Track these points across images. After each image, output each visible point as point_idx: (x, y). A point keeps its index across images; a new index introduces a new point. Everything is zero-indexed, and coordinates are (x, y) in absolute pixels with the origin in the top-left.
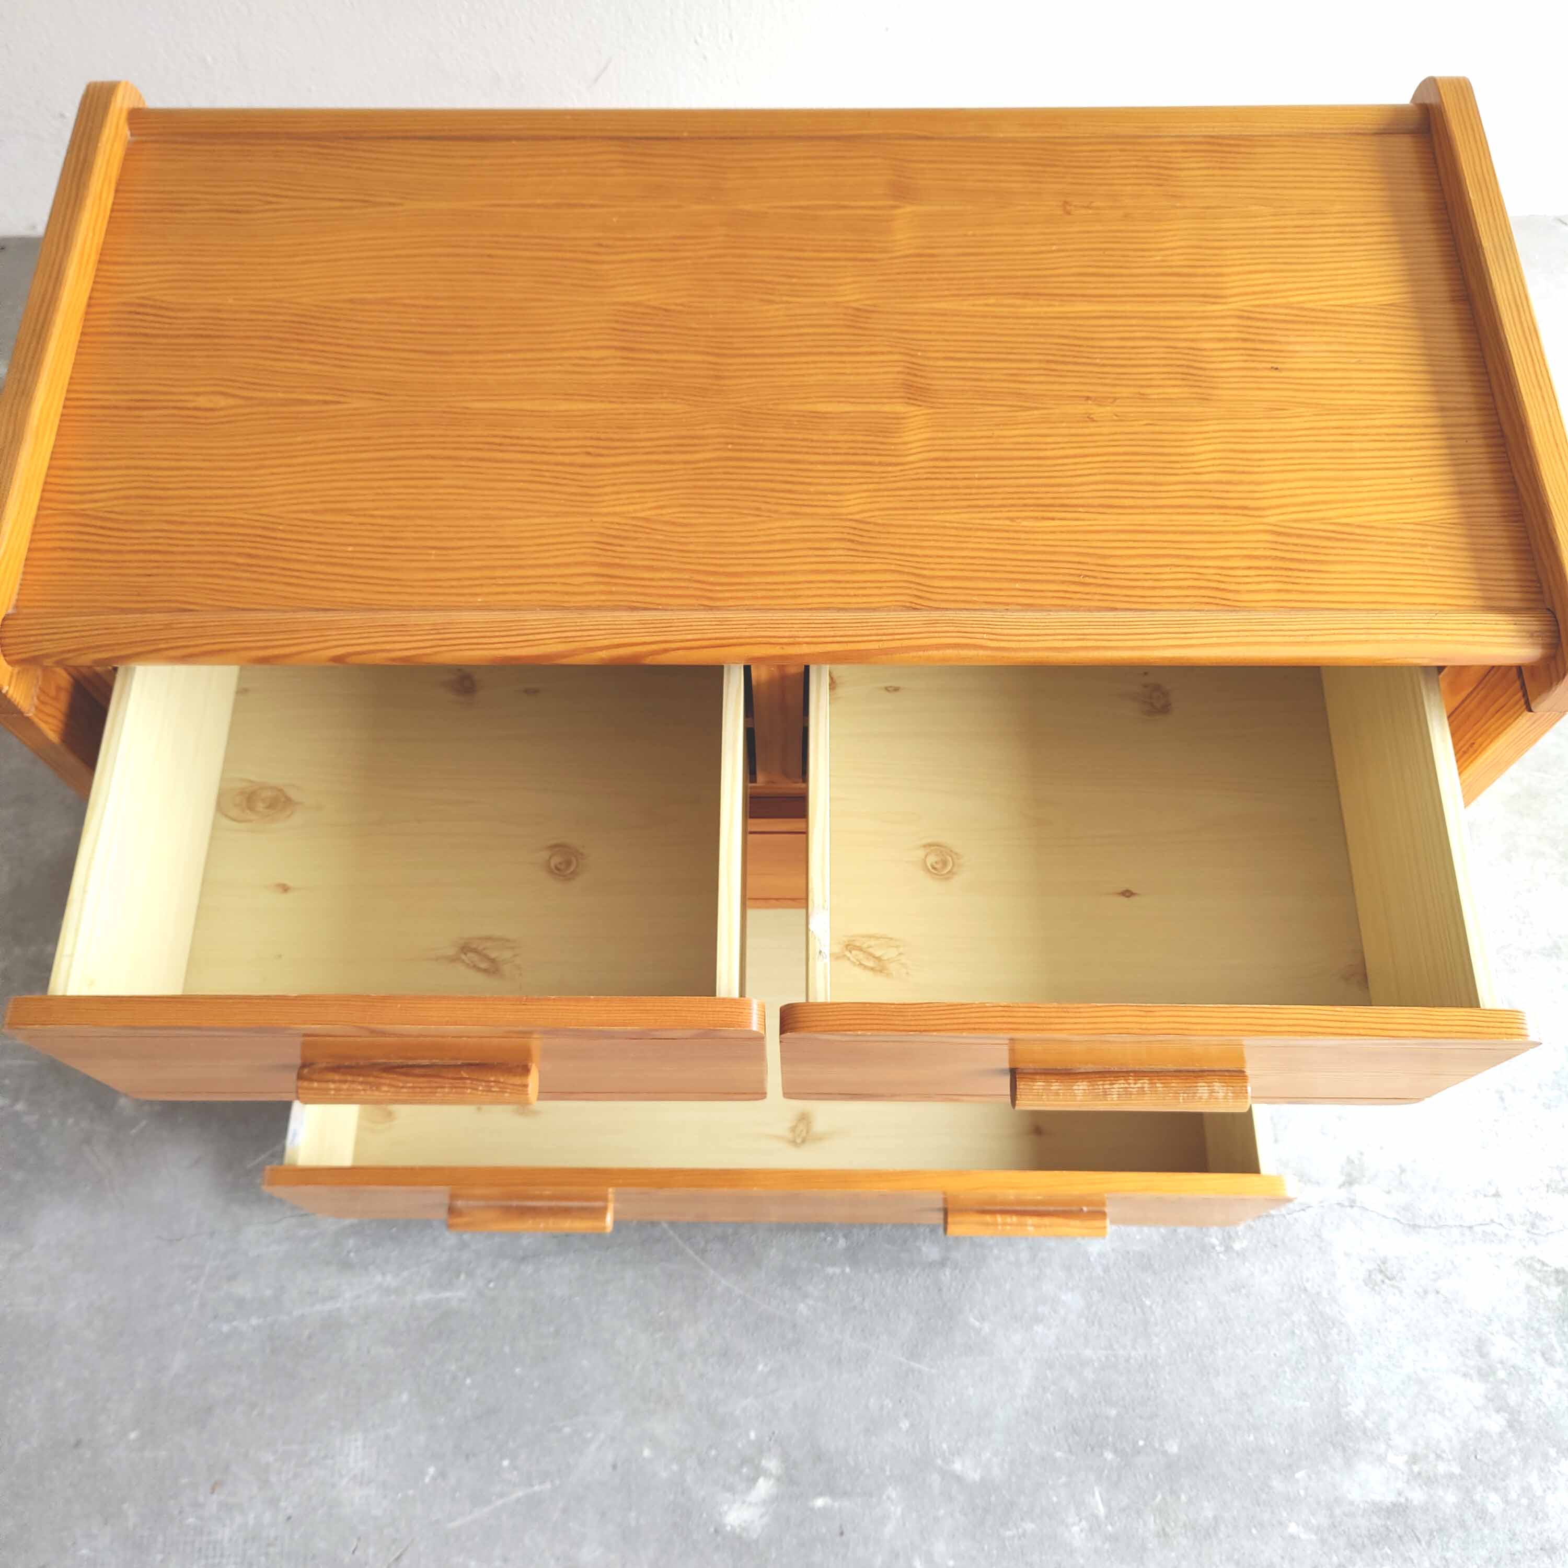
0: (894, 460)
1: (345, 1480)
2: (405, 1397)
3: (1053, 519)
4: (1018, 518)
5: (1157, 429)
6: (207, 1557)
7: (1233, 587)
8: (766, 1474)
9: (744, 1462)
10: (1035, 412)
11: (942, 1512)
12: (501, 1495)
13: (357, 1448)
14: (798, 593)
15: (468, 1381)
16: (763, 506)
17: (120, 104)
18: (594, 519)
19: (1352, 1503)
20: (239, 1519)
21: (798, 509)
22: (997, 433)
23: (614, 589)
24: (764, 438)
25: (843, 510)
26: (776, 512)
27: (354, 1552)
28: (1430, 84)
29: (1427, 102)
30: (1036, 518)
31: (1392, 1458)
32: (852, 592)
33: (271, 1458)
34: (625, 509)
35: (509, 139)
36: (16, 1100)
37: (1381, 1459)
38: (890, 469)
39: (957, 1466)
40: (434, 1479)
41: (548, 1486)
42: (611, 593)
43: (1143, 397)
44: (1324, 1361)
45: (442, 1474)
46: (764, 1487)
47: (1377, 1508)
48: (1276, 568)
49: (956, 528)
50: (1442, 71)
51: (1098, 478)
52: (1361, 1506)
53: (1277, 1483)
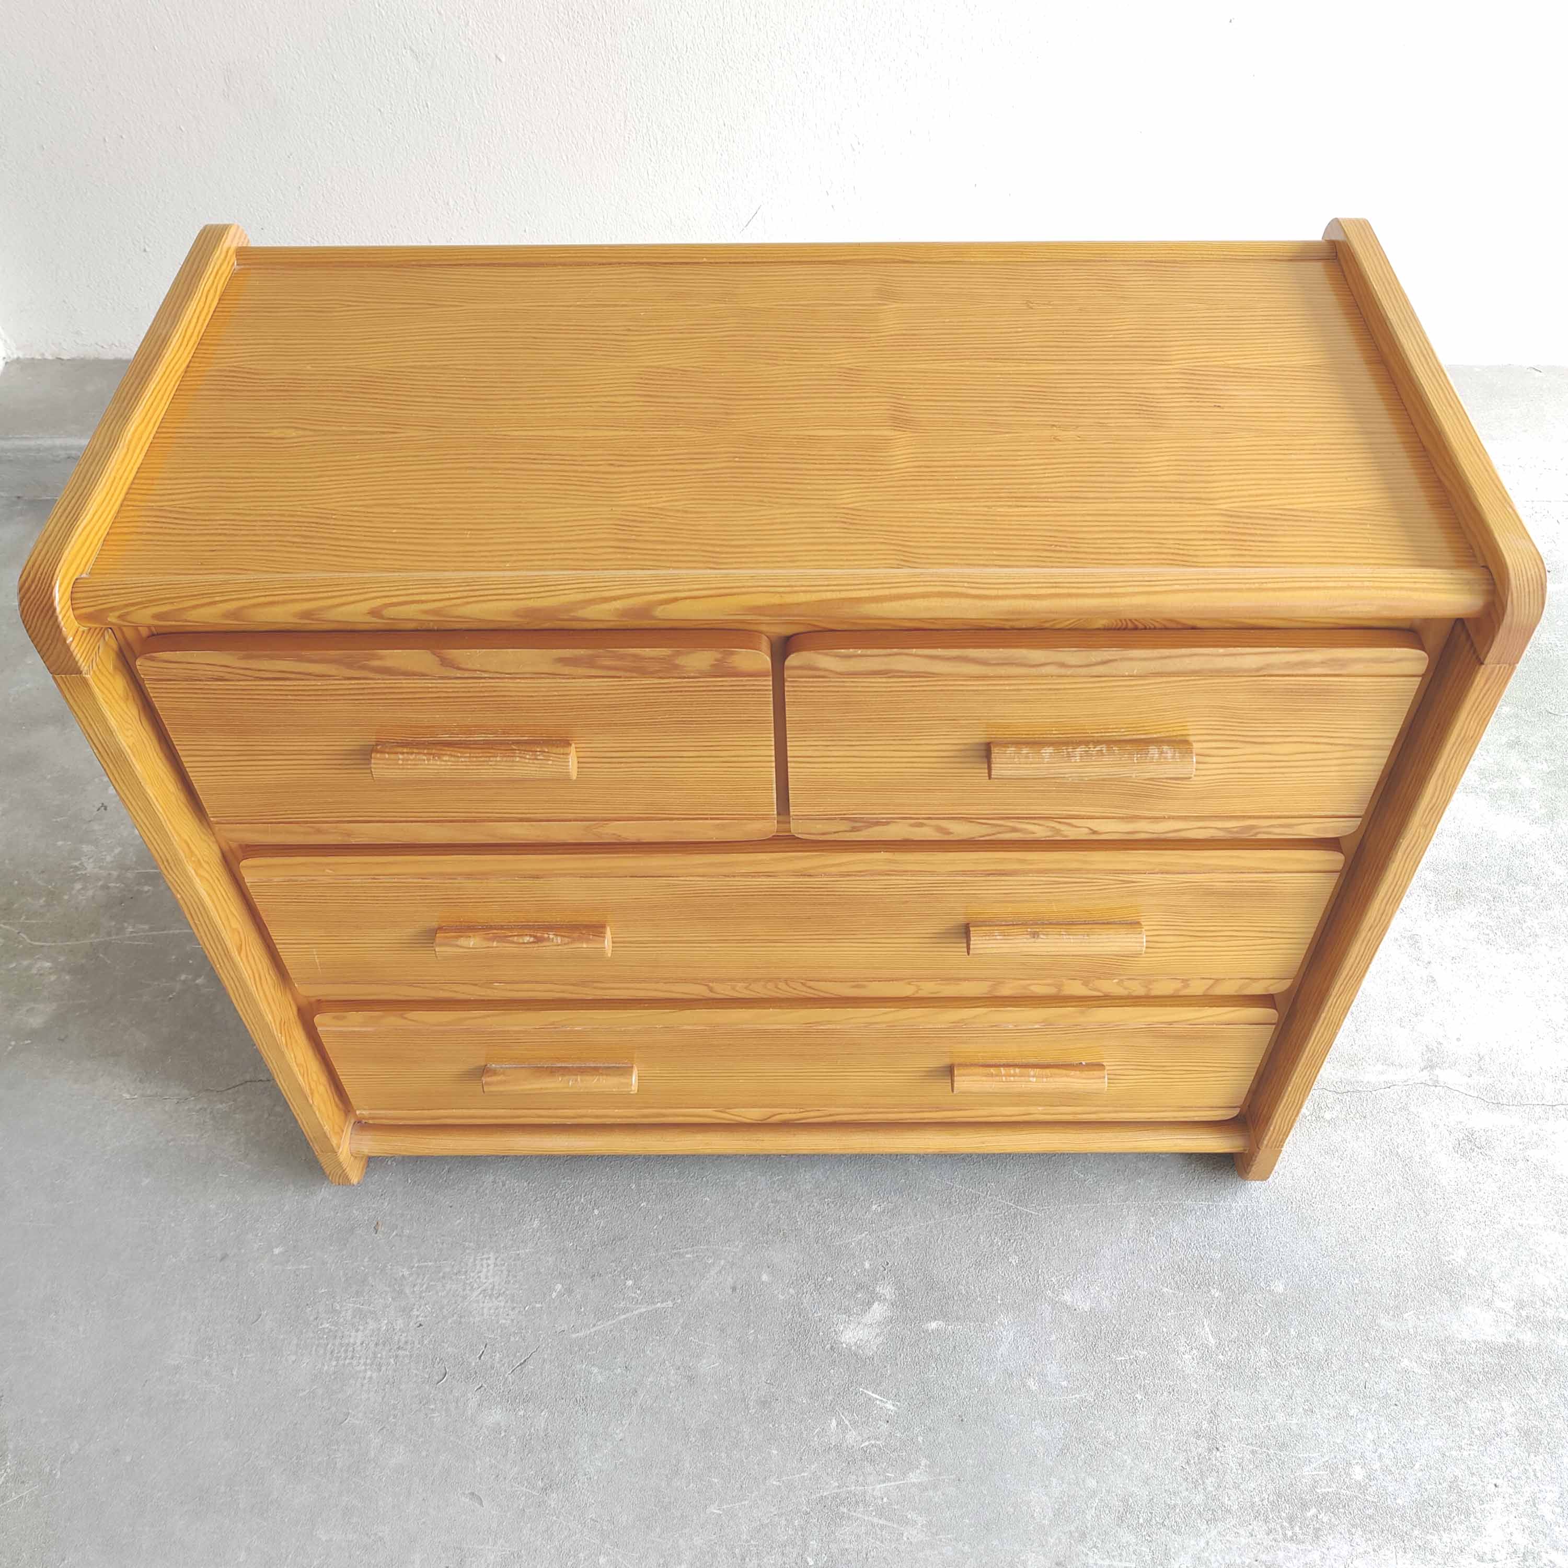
0: (882, 467)
1: (476, 1293)
2: (536, 1223)
3: (1026, 507)
4: (994, 506)
5: (1116, 446)
6: (337, 1359)
7: (1191, 553)
8: (881, 1299)
9: (860, 1287)
10: (1007, 435)
11: (1053, 1338)
12: (625, 1310)
13: (488, 1265)
14: (795, 558)
15: (596, 1212)
16: (766, 499)
17: (230, 243)
18: (614, 509)
19: (1463, 1342)
20: (372, 1325)
21: (796, 501)
22: (973, 449)
23: (629, 557)
24: (768, 454)
25: (838, 502)
26: (777, 503)
27: (480, 1357)
28: (1336, 224)
29: (1333, 238)
30: (1010, 506)
31: (1498, 1303)
32: (845, 558)
33: (407, 1273)
34: (643, 502)
35: (555, 265)
36: (198, 976)
37: (1489, 1303)
38: (879, 473)
39: (1067, 1298)
40: (560, 1295)
41: (670, 1304)
42: (627, 559)
43: (1102, 425)
44: (1422, 1215)
45: (570, 1291)
46: (878, 1311)
47: (1489, 1348)
48: (1230, 540)
49: (939, 513)
50: (1345, 213)
51: (1066, 479)
52: (1474, 1345)
53: (1385, 1322)
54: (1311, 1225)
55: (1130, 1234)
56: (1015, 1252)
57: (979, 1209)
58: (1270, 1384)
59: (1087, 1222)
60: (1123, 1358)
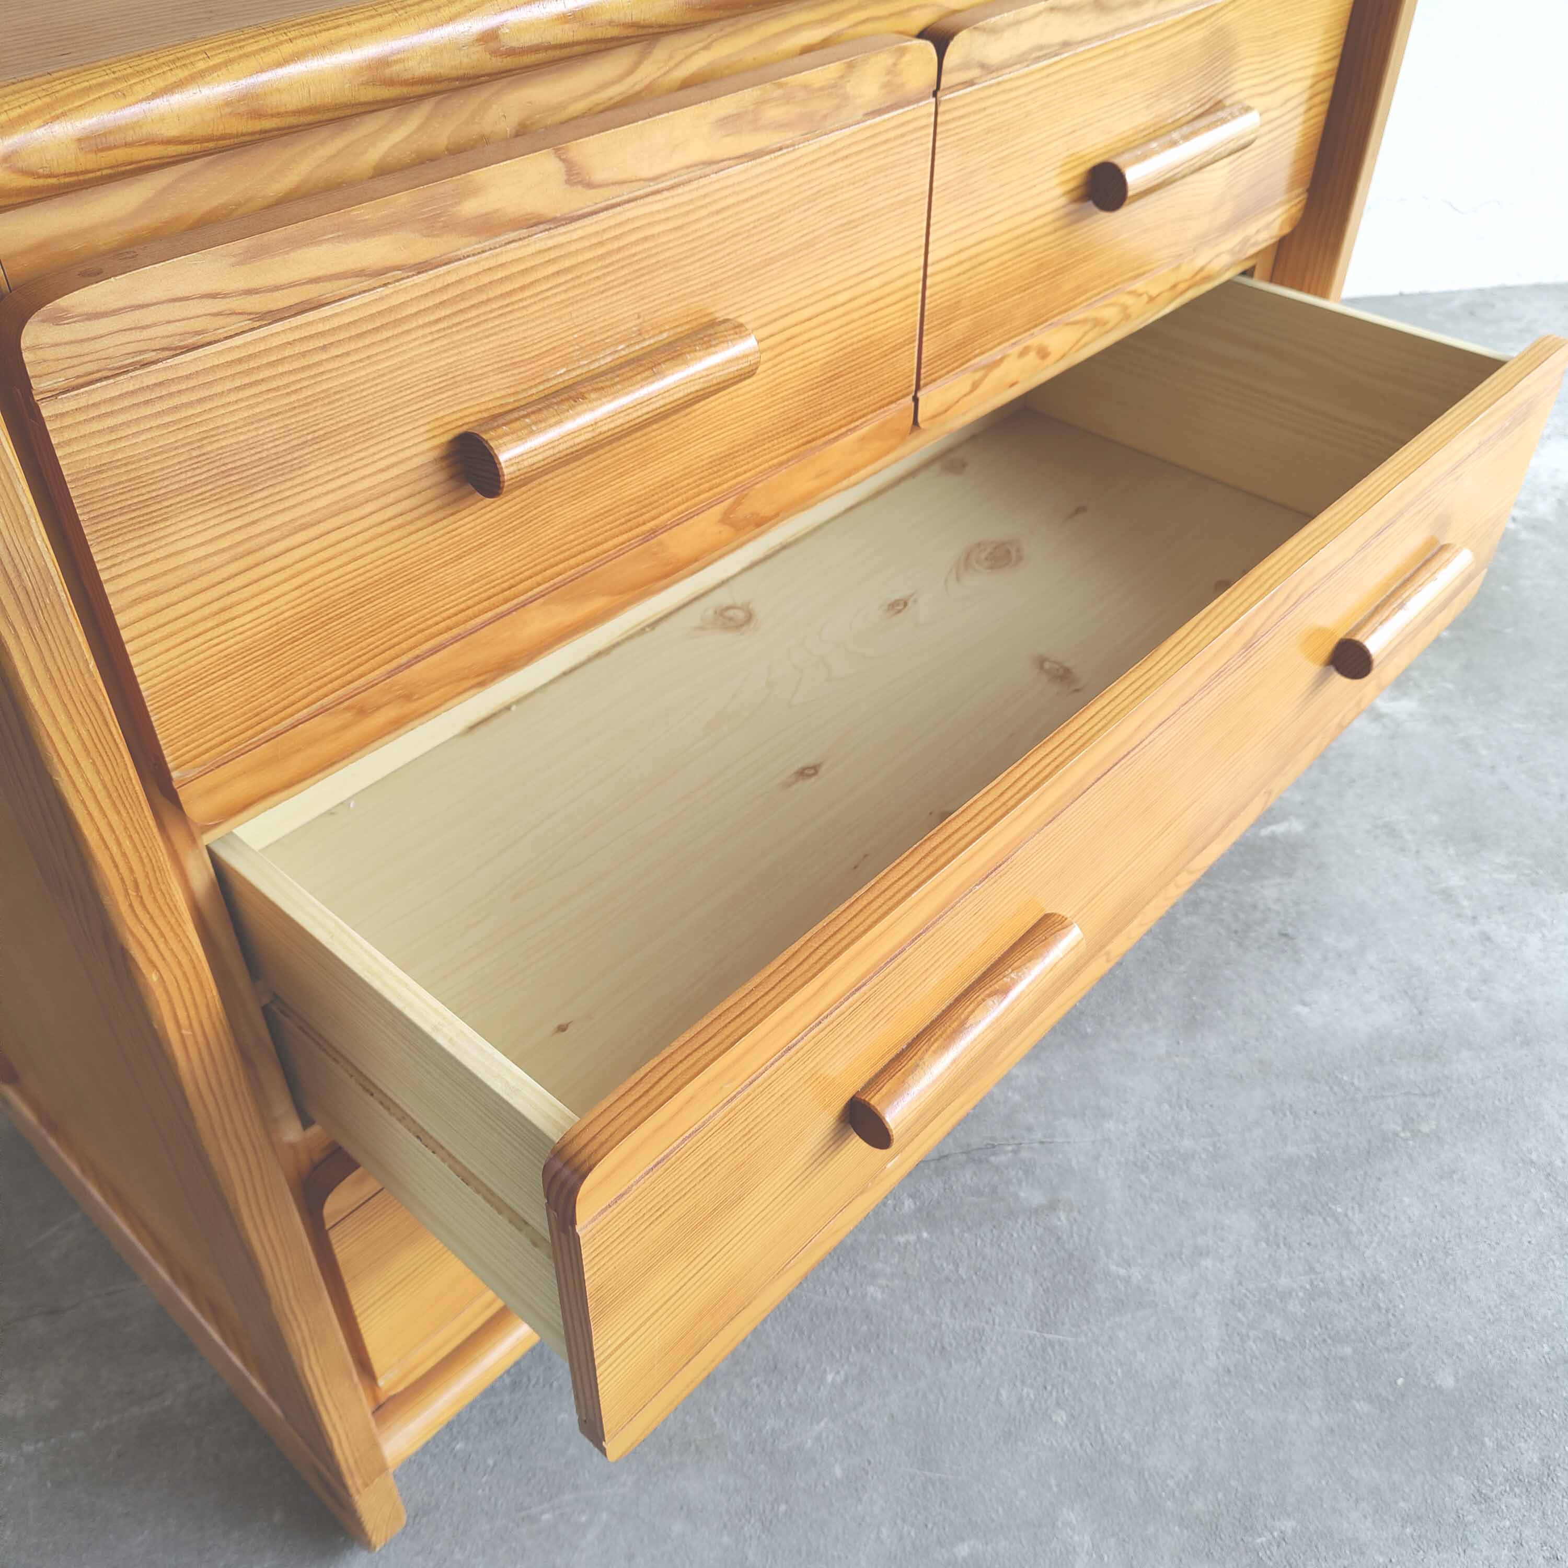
54: (1458, 1282)
55: (1217, 1344)
56: (1058, 1404)
57: (988, 1349)
58: (1486, 1531)
59: (1149, 1338)
60: (1264, 1539)
